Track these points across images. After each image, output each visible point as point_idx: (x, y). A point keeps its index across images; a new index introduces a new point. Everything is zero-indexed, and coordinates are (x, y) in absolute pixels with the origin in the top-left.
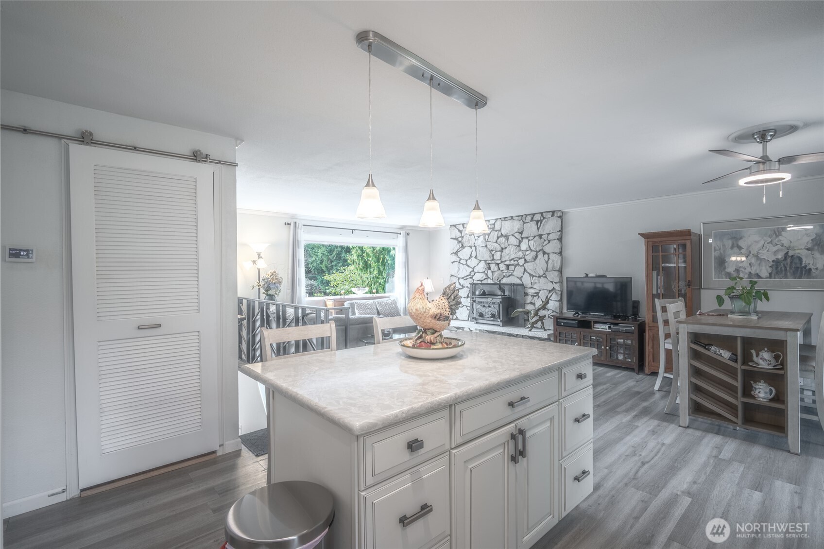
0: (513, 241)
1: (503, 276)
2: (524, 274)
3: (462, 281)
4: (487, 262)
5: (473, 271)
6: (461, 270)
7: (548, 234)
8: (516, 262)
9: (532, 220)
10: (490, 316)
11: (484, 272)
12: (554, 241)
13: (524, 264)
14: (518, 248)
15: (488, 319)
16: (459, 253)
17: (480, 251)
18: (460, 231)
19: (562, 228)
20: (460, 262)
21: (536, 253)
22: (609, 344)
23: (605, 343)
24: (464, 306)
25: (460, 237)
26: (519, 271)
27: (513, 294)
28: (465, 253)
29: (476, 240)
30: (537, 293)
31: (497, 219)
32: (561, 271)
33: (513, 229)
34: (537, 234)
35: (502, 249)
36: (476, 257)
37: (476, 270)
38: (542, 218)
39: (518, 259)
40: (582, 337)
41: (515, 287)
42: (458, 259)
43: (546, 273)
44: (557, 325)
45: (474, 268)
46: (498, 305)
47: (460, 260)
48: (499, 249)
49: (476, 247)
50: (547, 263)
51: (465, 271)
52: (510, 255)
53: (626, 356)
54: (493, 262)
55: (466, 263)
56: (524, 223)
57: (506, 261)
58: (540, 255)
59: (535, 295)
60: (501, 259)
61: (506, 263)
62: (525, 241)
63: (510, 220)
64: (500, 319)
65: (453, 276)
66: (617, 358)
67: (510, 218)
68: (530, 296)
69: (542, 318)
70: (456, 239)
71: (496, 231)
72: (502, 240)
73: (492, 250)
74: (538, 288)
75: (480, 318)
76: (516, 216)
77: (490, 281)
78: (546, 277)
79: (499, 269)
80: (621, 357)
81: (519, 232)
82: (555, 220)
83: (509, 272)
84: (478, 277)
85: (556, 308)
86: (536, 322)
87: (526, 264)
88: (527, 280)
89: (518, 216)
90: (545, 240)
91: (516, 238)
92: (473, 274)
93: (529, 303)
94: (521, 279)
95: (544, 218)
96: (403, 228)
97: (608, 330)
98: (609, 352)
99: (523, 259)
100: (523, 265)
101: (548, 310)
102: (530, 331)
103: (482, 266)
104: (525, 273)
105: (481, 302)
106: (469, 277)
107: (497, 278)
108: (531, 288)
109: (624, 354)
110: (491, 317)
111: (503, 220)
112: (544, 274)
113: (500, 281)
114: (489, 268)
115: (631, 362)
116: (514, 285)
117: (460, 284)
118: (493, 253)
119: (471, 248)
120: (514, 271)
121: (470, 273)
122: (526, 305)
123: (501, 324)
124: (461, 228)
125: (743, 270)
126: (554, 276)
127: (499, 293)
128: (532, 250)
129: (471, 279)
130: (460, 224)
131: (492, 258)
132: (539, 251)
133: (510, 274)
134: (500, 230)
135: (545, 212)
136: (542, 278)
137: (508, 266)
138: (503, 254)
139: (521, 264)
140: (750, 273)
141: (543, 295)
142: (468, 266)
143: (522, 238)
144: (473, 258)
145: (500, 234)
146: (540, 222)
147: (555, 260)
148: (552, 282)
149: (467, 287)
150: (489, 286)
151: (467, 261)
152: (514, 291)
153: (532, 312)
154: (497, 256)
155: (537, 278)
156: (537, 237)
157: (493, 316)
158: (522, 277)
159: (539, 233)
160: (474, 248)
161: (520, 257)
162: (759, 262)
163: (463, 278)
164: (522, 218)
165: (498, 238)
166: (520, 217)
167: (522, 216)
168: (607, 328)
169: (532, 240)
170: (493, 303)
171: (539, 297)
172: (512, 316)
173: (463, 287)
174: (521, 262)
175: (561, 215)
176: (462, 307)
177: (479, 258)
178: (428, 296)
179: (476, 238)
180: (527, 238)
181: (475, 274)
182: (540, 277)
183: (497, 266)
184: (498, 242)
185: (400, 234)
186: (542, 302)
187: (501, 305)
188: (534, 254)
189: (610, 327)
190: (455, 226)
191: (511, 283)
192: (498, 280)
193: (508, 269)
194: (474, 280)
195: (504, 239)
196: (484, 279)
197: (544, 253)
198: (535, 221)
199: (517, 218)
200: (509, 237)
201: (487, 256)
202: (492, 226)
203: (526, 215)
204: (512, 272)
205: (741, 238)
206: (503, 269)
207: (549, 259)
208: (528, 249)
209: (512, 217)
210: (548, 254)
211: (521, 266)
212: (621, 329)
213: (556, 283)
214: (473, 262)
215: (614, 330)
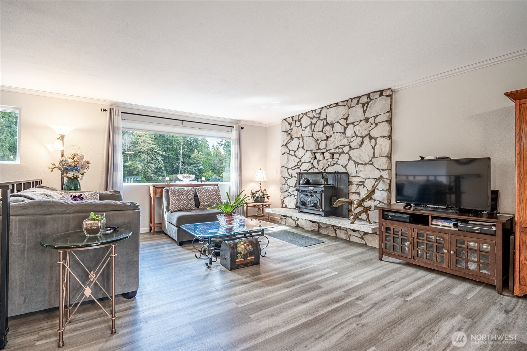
0: (338, 128)
1: (327, 165)
2: (348, 162)
3: (290, 171)
4: (313, 151)
5: (301, 161)
6: (290, 161)
7: (375, 117)
8: (341, 150)
9: (358, 103)
10: (312, 205)
11: (310, 161)
12: (382, 123)
13: (349, 151)
14: (343, 135)
15: (310, 208)
16: (288, 145)
17: (306, 141)
18: (290, 124)
19: (391, 109)
20: (289, 154)
21: (361, 138)
22: (454, 248)
23: (448, 246)
24: (292, 195)
25: (290, 130)
26: (343, 160)
27: (336, 183)
28: (293, 145)
29: (303, 131)
30: (363, 182)
31: (322, 108)
32: (389, 157)
33: (338, 116)
34: (363, 118)
35: (328, 137)
36: (303, 148)
37: (302, 161)
38: (369, 100)
39: (343, 147)
40: (416, 235)
41: (339, 175)
42: (288, 151)
43: (373, 160)
44: (383, 218)
45: (301, 158)
46: (320, 194)
47: (289, 152)
48: (325, 138)
49: (302, 137)
50: (374, 148)
51: (293, 162)
52: (335, 144)
53: (481, 265)
54: (318, 151)
55: (295, 154)
56: (350, 107)
57: (331, 149)
58: (366, 140)
59: (361, 184)
60: (326, 148)
61: (331, 151)
62: (351, 127)
63: (335, 106)
64: (322, 208)
65: (284, 167)
66: (467, 267)
67: (336, 105)
68: (355, 185)
69: (367, 210)
70: (286, 132)
71: (322, 120)
72: (328, 128)
73: (318, 140)
74: (364, 177)
75: (303, 207)
76: (341, 102)
77: (315, 171)
78: (372, 164)
79: (324, 159)
80: (472, 267)
81: (344, 119)
82: (384, 100)
83: (334, 161)
84: (305, 167)
85: (384, 199)
86: (360, 213)
87: (351, 151)
88: (351, 169)
89: (344, 102)
90: (372, 124)
91: (341, 124)
92: (300, 164)
93: (353, 193)
94: (345, 167)
95: (371, 100)
96: (237, 122)
97: (453, 229)
98: (454, 258)
99: (348, 147)
100: (348, 153)
101: (375, 200)
102: (352, 223)
103: (308, 156)
104: (350, 160)
105: (304, 191)
106: (297, 167)
107: (321, 167)
108: (356, 176)
109: (478, 263)
110: (314, 206)
111: (328, 107)
112: (371, 161)
113: (325, 170)
114: (315, 158)
115: (490, 275)
116: (338, 173)
117: (289, 174)
118: (318, 142)
119: (299, 139)
120: (338, 159)
121: (298, 163)
122: (350, 194)
123: (323, 214)
124: (290, 120)
126: (382, 163)
127: (323, 182)
128: (357, 136)
129: (299, 169)
130: (289, 117)
131: (317, 148)
132: (365, 136)
133: (335, 162)
134: (325, 119)
135: (372, 93)
136: (368, 165)
137: (333, 154)
138: (328, 143)
139: (346, 152)
141: (369, 184)
142: (296, 157)
143: (348, 124)
144: (300, 149)
145: (325, 123)
146: (366, 105)
147: (383, 145)
148: (379, 169)
149: (295, 177)
150: (314, 175)
151: (295, 152)
152: (339, 180)
153: (355, 202)
154: (323, 145)
155: (363, 166)
156: (363, 121)
157: (315, 205)
158: (346, 165)
159: (365, 117)
160: (301, 139)
161: (345, 144)
163: (291, 168)
164: (348, 103)
165: (324, 127)
166: (346, 102)
167: (347, 101)
168: (451, 225)
169: (357, 125)
170: (315, 192)
171: (364, 186)
172: (334, 206)
173: (291, 176)
174: (346, 149)
175: (391, 93)
176: (291, 196)
177: (305, 148)
178: (261, 185)
179: (304, 129)
180: (353, 123)
181: (302, 164)
182: (365, 164)
183: (322, 156)
184: (324, 132)
185: (234, 127)
186: (368, 191)
187: (323, 194)
188: (359, 139)
189: (455, 225)
190: (285, 120)
191: (335, 172)
192: (323, 170)
193: (333, 158)
194: (301, 170)
195: (329, 127)
196: (310, 169)
197: (371, 138)
198: (361, 104)
199: (342, 104)
200: (334, 125)
201: (313, 146)
202: (318, 115)
203: (352, 99)
204: (337, 160)
206: (328, 158)
207: (376, 144)
208: (354, 135)
209: (337, 103)
210: (375, 139)
211: (346, 154)
212: (473, 228)
213: (383, 170)
214: (300, 153)
215: (461, 229)
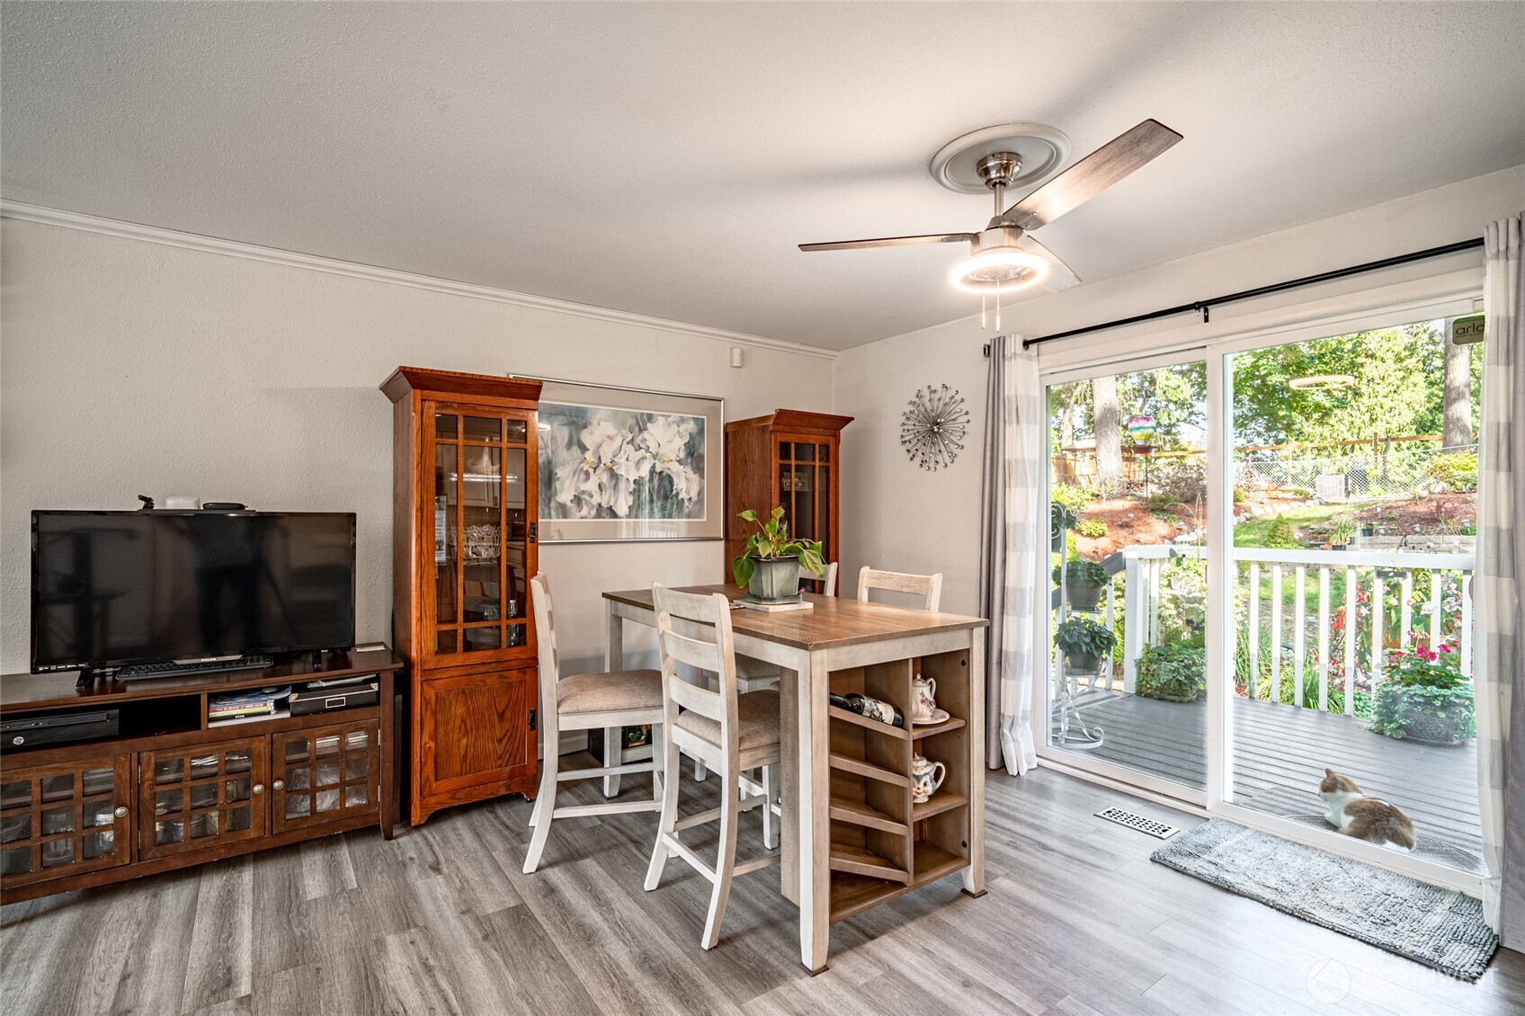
22: (281, 769)
23: (265, 769)
40: (149, 774)
53: (348, 789)
66: (313, 810)
80: (327, 802)
97: (274, 716)
98: (281, 798)
109: (341, 786)
125: (588, 498)
140: (600, 505)
162: (614, 482)
168: (270, 706)
189: (281, 705)
205: (585, 426)
212: (328, 699)
215: (300, 709)
